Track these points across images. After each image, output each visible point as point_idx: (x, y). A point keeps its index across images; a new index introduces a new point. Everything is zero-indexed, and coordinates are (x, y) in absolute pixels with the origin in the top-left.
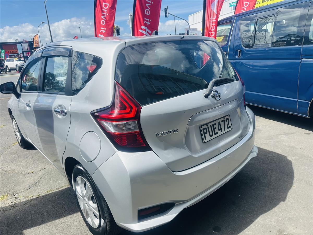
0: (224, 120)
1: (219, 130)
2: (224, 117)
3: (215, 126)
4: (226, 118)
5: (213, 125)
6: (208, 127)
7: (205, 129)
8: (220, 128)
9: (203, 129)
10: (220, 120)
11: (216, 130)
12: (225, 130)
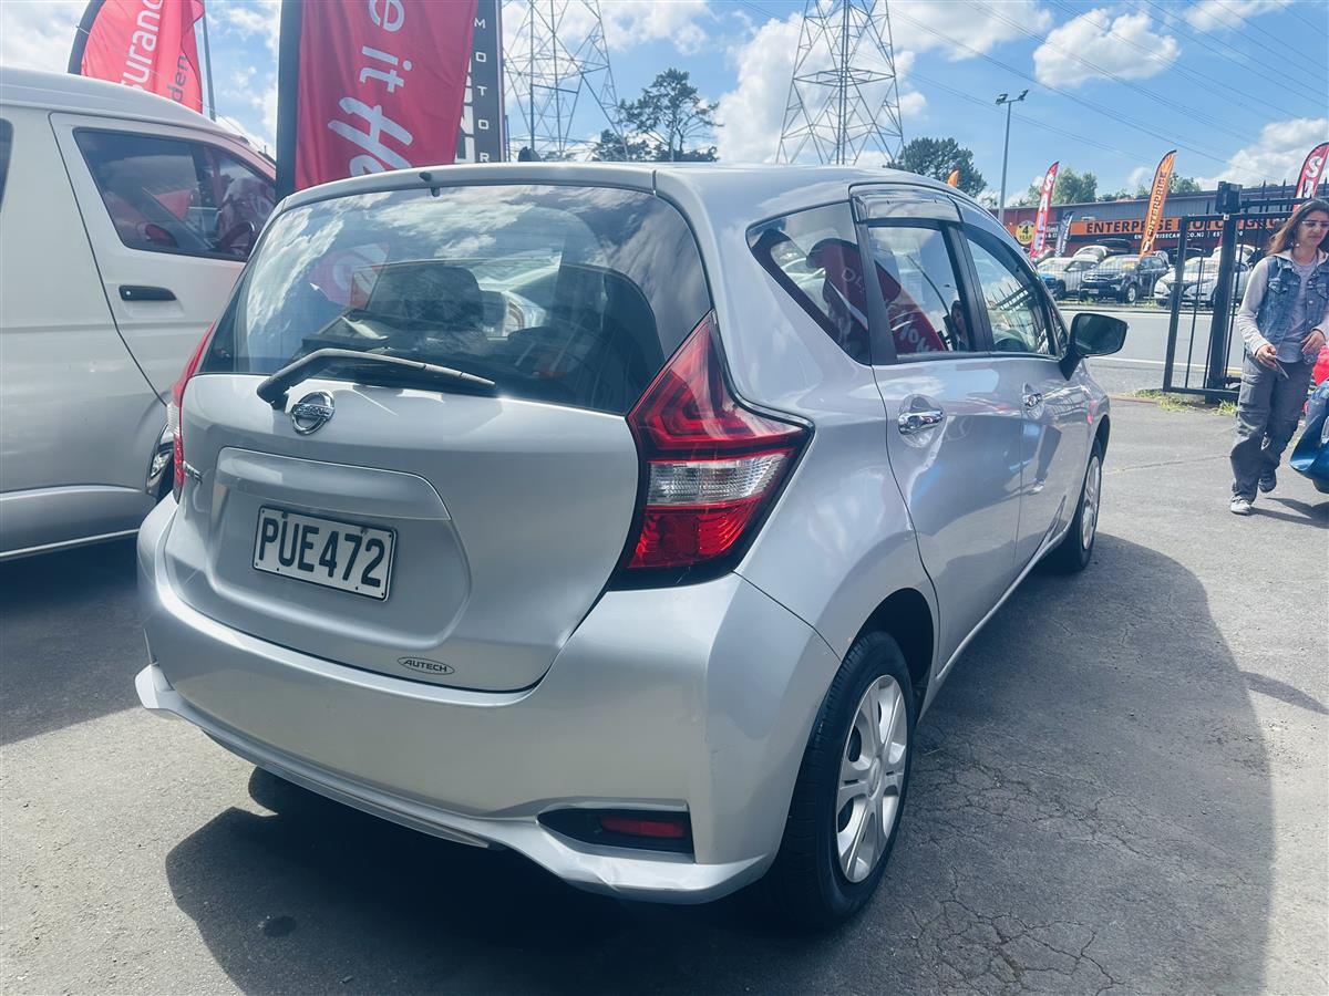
0: (361, 538)
1: (323, 562)
2: (365, 527)
3: (310, 537)
4: (373, 534)
5: (308, 529)
6: (285, 524)
7: (274, 523)
8: (328, 557)
9: (265, 519)
10: (343, 529)
11: (312, 557)
12: (346, 577)
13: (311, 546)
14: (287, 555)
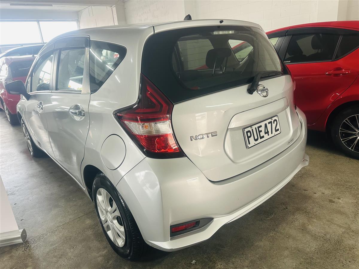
0: (272, 121)
1: (265, 133)
2: (271, 118)
3: (260, 129)
4: (274, 119)
6: (252, 130)
7: (249, 131)
9: (246, 132)
10: (267, 122)
11: (262, 134)
12: (272, 133)
13: (261, 131)
14: (256, 138)
